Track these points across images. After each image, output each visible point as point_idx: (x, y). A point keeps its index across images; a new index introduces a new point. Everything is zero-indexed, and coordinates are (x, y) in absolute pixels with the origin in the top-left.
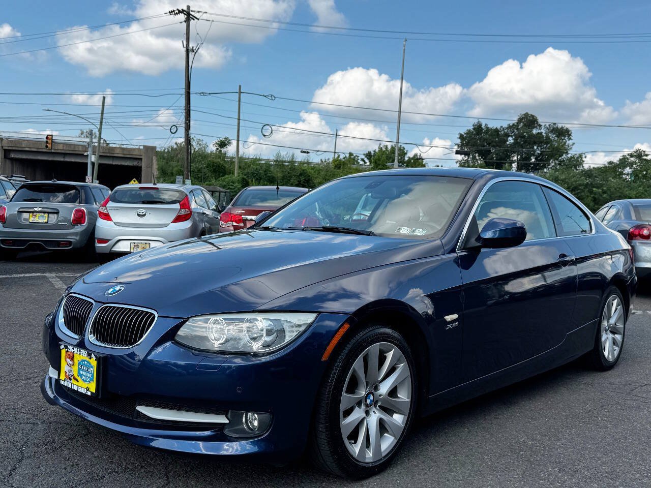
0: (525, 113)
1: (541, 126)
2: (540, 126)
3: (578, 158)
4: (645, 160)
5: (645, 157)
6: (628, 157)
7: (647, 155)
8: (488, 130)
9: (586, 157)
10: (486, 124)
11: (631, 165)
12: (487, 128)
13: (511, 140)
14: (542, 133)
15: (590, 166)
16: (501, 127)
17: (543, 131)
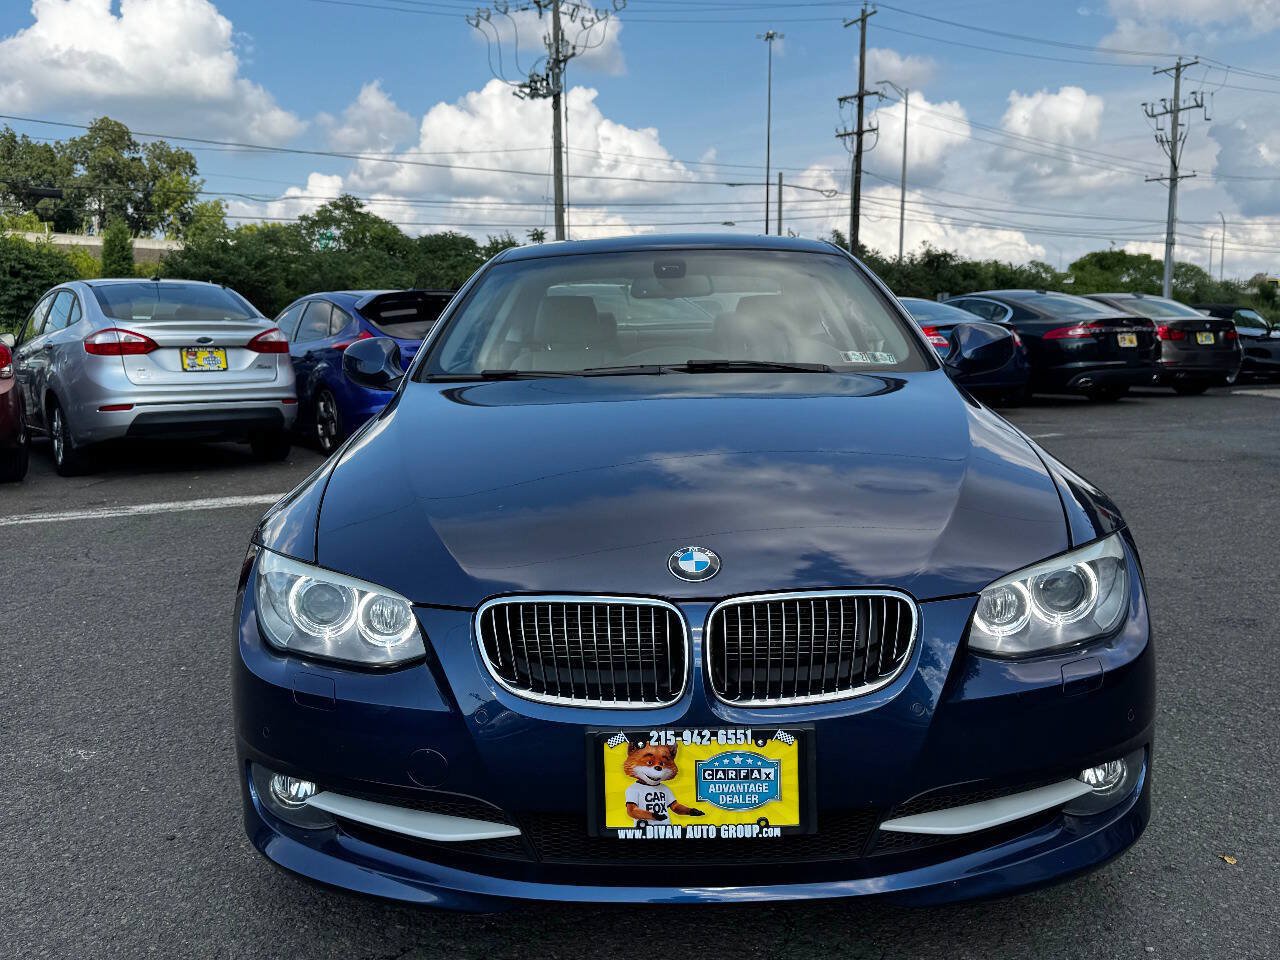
0: (101, 118)
1: (138, 145)
2: (135, 145)
3: (213, 208)
4: (359, 213)
5: (358, 210)
6: (330, 208)
7: (361, 206)
8: (30, 148)
9: (227, 207)
10: (24, 136)
11: (338, 222)
12: (28, 144)
13: (81, 171)
14: (140, 159)
15: (239, 224)
16: (58, 143)
17: (142, 154)
